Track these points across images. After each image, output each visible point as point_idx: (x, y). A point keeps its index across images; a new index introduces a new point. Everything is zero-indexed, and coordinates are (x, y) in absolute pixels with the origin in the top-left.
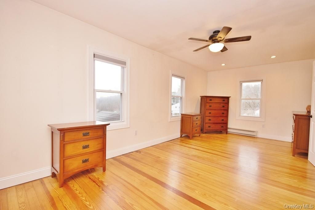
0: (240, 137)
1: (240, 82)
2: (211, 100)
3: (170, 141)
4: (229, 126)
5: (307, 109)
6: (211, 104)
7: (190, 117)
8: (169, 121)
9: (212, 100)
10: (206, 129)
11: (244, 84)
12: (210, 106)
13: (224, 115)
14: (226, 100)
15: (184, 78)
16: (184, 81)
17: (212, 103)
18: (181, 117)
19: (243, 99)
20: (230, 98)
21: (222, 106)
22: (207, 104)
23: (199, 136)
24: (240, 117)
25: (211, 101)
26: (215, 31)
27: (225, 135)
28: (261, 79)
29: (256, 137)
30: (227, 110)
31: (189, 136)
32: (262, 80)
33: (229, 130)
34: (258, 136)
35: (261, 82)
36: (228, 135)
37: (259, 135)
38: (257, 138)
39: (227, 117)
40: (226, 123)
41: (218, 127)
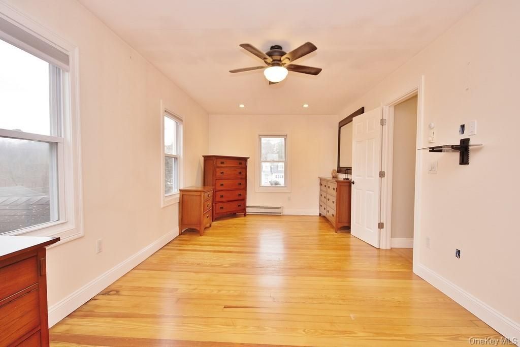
0: (265, 218)
1: (259, 136)
2: (222, 163)
3: (165, 247)
4: (248, 204)
5: (332, 174)
6: (223, 170)
7: (199, 194)
8: (162, 207)
9: (225, 163)
10: (217, 212)
11: (264, 140)
12: (222, 173)
13: (242, 187)
14: (243, 162)
15: (181, 120)
16: (181, 126)
17: (224, 168)
18: (179, 196)
19: (263, 162)
20: (248, 160)
21: (238, 173)
22: (218, 170)
23: (210, 226)
24: (261, 188)
25: (223, 165)
26: (275, 46)
27: (243, 218)
28: (284, 133)
29: (281, 214)
30: (245, 179)
31: (198, 229)
32: (286, 136)
33: (248, 210)
34: (284, 214)
35: (285, 139)
36: (247, 218)
37: (286, 212)
38: (283, 215)
39: (245, 189)
40: (244, 200)
41: (233, 206)
